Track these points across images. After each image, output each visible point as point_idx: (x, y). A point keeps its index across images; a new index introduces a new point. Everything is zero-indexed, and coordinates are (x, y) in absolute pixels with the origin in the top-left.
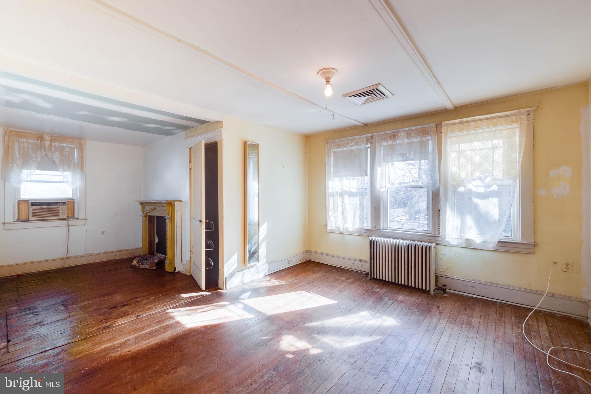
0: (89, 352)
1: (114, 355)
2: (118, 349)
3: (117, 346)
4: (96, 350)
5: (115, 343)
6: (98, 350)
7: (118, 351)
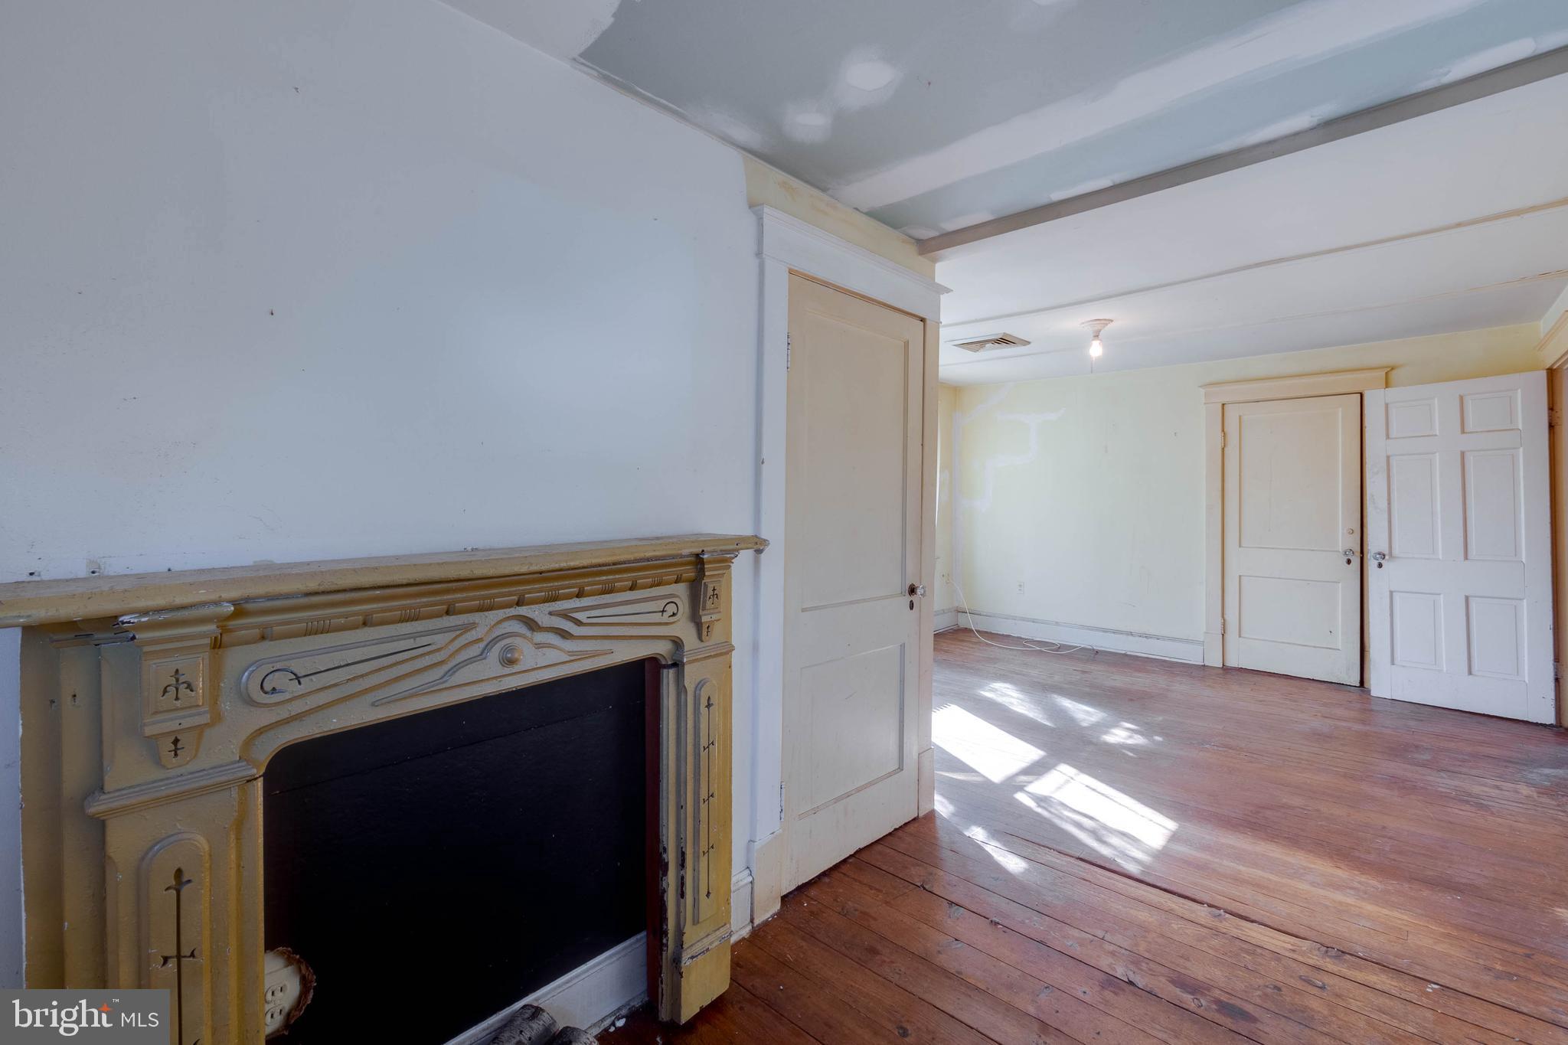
0: (1427, 925)
1: (1374, 882)
2: (1356, 885)
3: (1352, 892)
4: (1405, 917)
5: (1350, 900)
6: (1402, 913)
7: (1359, 883)
